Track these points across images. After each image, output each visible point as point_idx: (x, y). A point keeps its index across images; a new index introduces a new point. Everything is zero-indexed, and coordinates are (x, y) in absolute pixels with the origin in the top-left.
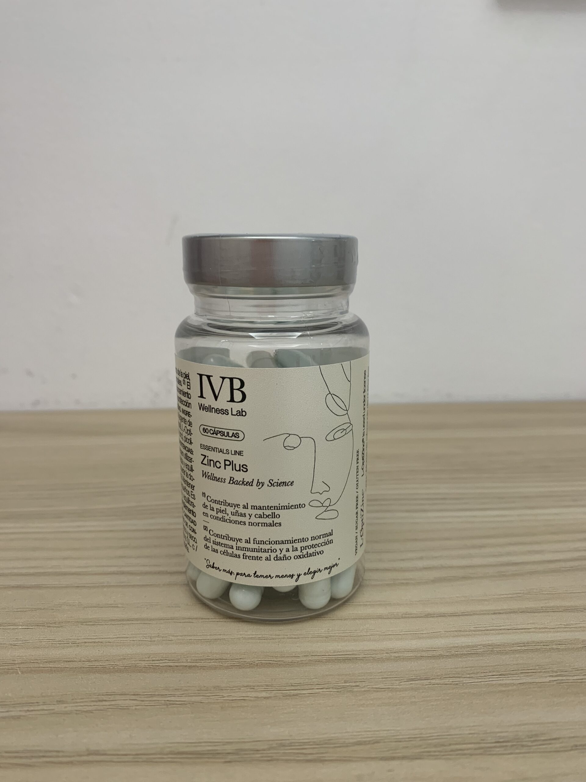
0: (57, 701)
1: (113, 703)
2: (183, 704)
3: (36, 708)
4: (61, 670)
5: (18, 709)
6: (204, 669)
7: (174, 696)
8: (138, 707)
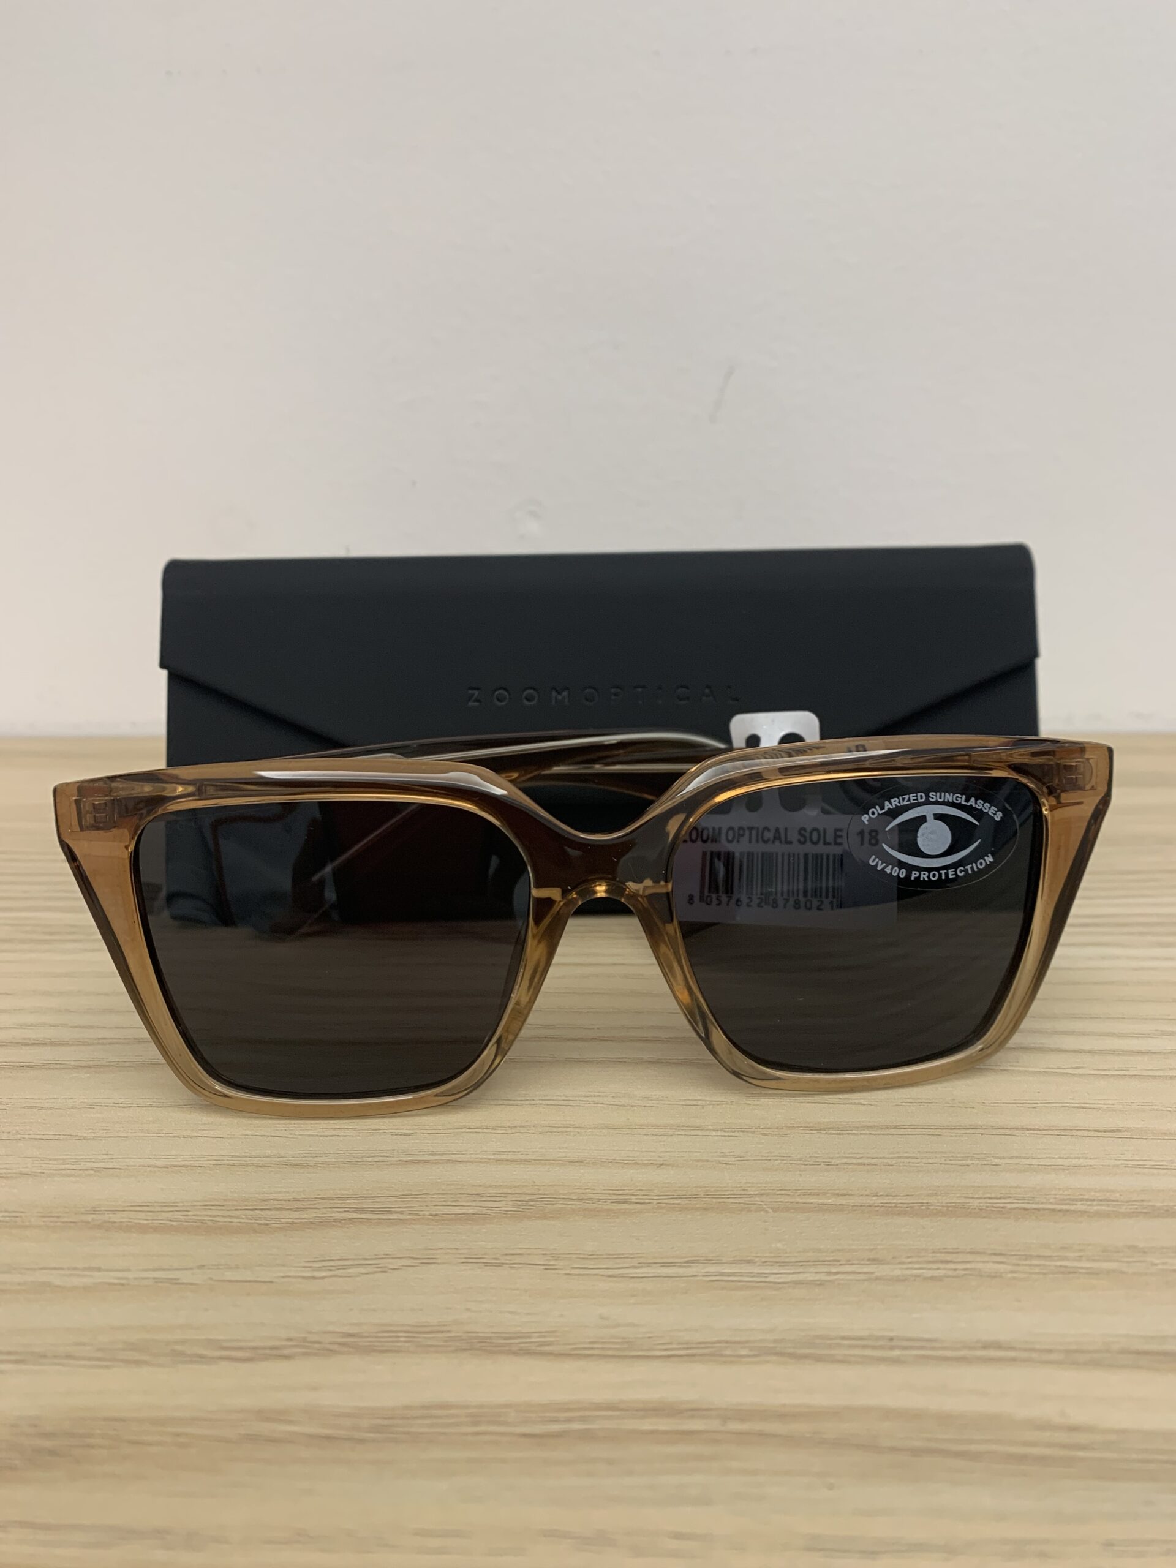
0: (869, 1260)
1: (968, 1266)
2: (1092, 1273)
3: (841, 1269)
4: (840, 1208)
5: (812, 1270)
6: (1088, 1216)
7: (1066, 1258)
8: (1015, 1275)
